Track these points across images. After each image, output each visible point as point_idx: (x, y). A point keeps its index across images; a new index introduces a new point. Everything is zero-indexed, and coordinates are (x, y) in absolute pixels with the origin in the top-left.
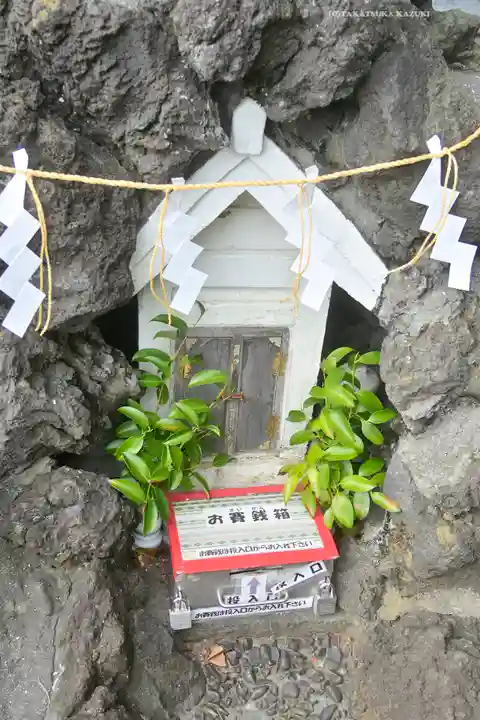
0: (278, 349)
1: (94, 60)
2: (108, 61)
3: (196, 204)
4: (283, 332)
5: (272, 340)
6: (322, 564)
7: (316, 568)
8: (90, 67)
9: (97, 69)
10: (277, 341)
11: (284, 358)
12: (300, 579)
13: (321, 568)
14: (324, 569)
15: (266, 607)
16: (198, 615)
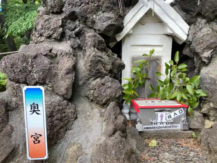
0: (159, 64)
4: (160, 59)
5: (157, 61)
6: (183, 110)
7: (181, 111)
12: (176, 116)
13: (182, 112)
14: (183, 112)
15: (166, 127)
16: (145, 128)
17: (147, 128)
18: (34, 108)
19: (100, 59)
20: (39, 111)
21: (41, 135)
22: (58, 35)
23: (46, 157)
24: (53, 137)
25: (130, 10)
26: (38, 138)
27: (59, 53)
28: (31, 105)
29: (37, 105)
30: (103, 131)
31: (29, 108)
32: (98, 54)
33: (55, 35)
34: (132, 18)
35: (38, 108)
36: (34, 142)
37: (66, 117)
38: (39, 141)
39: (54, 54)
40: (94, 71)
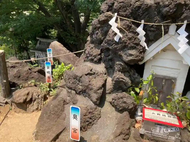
0: (174, 83)
1: (144, 13)
2: (146, 13)
3: (158, 46)
4: (175, 79)
5: (172, 80)
6: (178, 129)
7: (176, 129)
8: (143, 15)
9: (144, 14)
10: (173, 81)
11: (175, 85)
12: (172, 131)
15: (163, 136)
16: (146, 132)
17: (148, 133)
18: (75, 116)
19: (122, 80)
20: (77, 118)
21: (77, 130)
22: (97, 60)
23: (79, 140)
24: (85, 127)
25: (152, 44)
26: (76, 130)
27: (96, 73)
28: (73, 115)
29: (77, 116)
30: (114, 132)
31: (72, 116)
32: (121, 77)
33: (95, 59)
34: (154, 49)
35: (77, 117)
36: (74, 132)
37: (94, 116)
38: (76, 132)
39: (93, 72)
40: (118, 86)
